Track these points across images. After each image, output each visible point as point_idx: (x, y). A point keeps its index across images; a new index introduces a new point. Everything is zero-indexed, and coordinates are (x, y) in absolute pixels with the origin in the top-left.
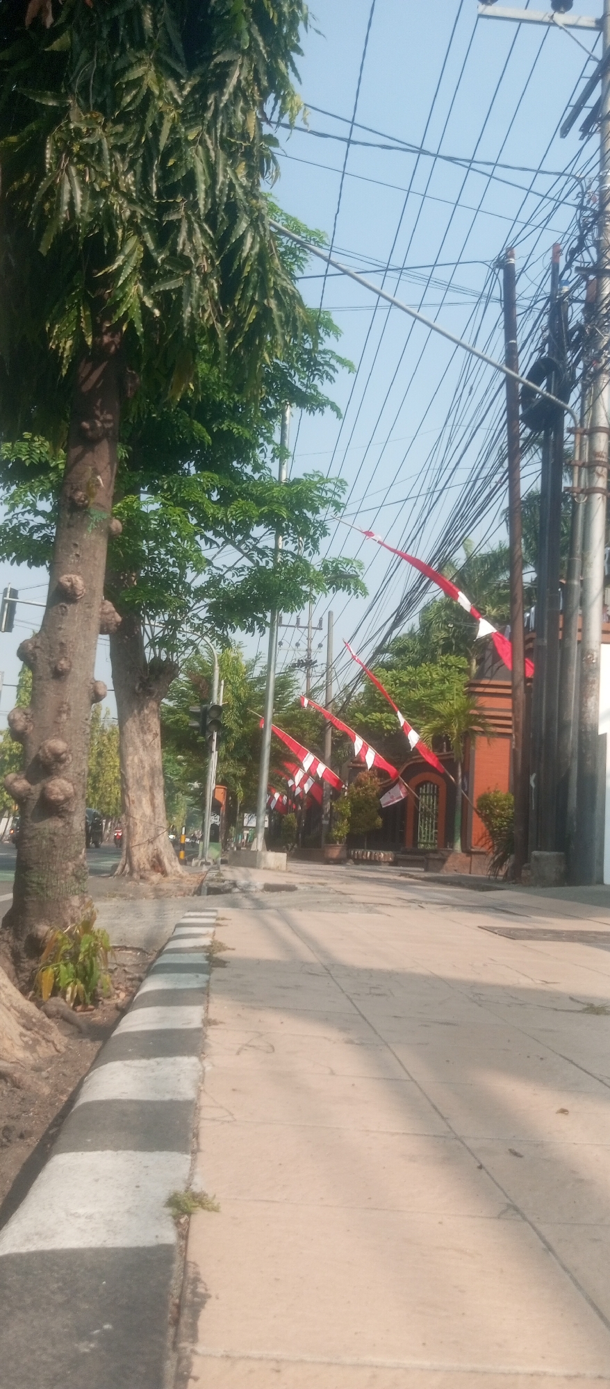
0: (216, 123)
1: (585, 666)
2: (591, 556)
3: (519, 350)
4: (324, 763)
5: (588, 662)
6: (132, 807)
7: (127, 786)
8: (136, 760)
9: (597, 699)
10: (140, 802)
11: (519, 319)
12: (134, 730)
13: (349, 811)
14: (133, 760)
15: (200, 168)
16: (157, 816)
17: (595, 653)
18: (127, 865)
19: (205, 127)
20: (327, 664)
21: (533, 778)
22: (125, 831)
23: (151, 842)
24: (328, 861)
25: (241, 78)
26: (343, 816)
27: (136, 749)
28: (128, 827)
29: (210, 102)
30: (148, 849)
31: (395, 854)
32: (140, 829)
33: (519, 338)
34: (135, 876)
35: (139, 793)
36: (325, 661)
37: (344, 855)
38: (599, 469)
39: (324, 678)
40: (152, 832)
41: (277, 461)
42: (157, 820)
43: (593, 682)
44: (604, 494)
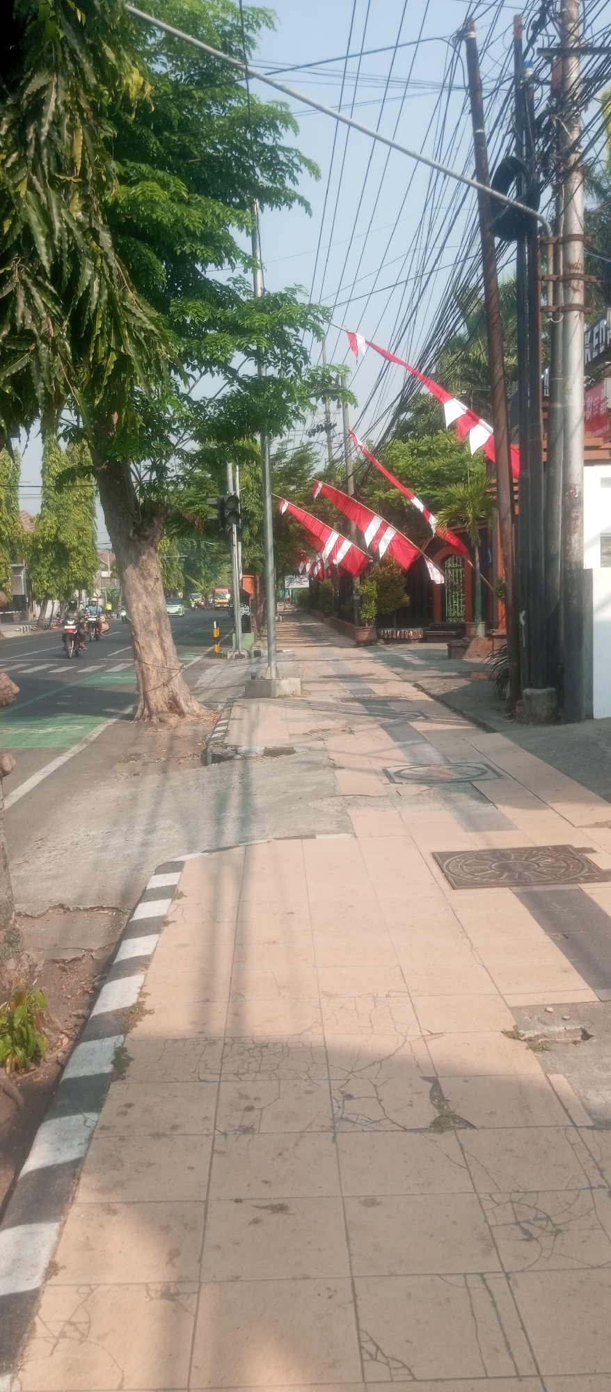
0: (41, 160)
1: (567, 502)
2: (570, 382)
3: (487, 138)
4: (350, 539)
5: (570, 496)
6: (143, 654)
7: (135, 633)
8: (140, 606)
9: (581, 535)
10: (150, 647)
11: (486, 103)
12: (135, 577)
13: (375, 592)
14: (137, 606)
15: (34, 217)
16: (168, 659)
17: (577, 487)
18: (146, 709)
19: (30, 168)
20: (345, 433)
21: (522, 615)
22: (140, 676)
23: (165, 685)
24: (359, 644)
25: (59, 103)
26: (370, 599)
27: (139, 596)
28: (142, 672)
29: (30, 137)
30: (164, 691)
31: (424, 630)
32: (153, 674)
33: (486, 125)
34: (155, 720)
35: (147, 638)
36: (342, 431)
37: (374, 636)
38: (575, 283)
39: (343, 448)
40: (166, 675)
41: (250, 270)
42: (168, 663)
43: (577, 518)
44: (581, 311)
